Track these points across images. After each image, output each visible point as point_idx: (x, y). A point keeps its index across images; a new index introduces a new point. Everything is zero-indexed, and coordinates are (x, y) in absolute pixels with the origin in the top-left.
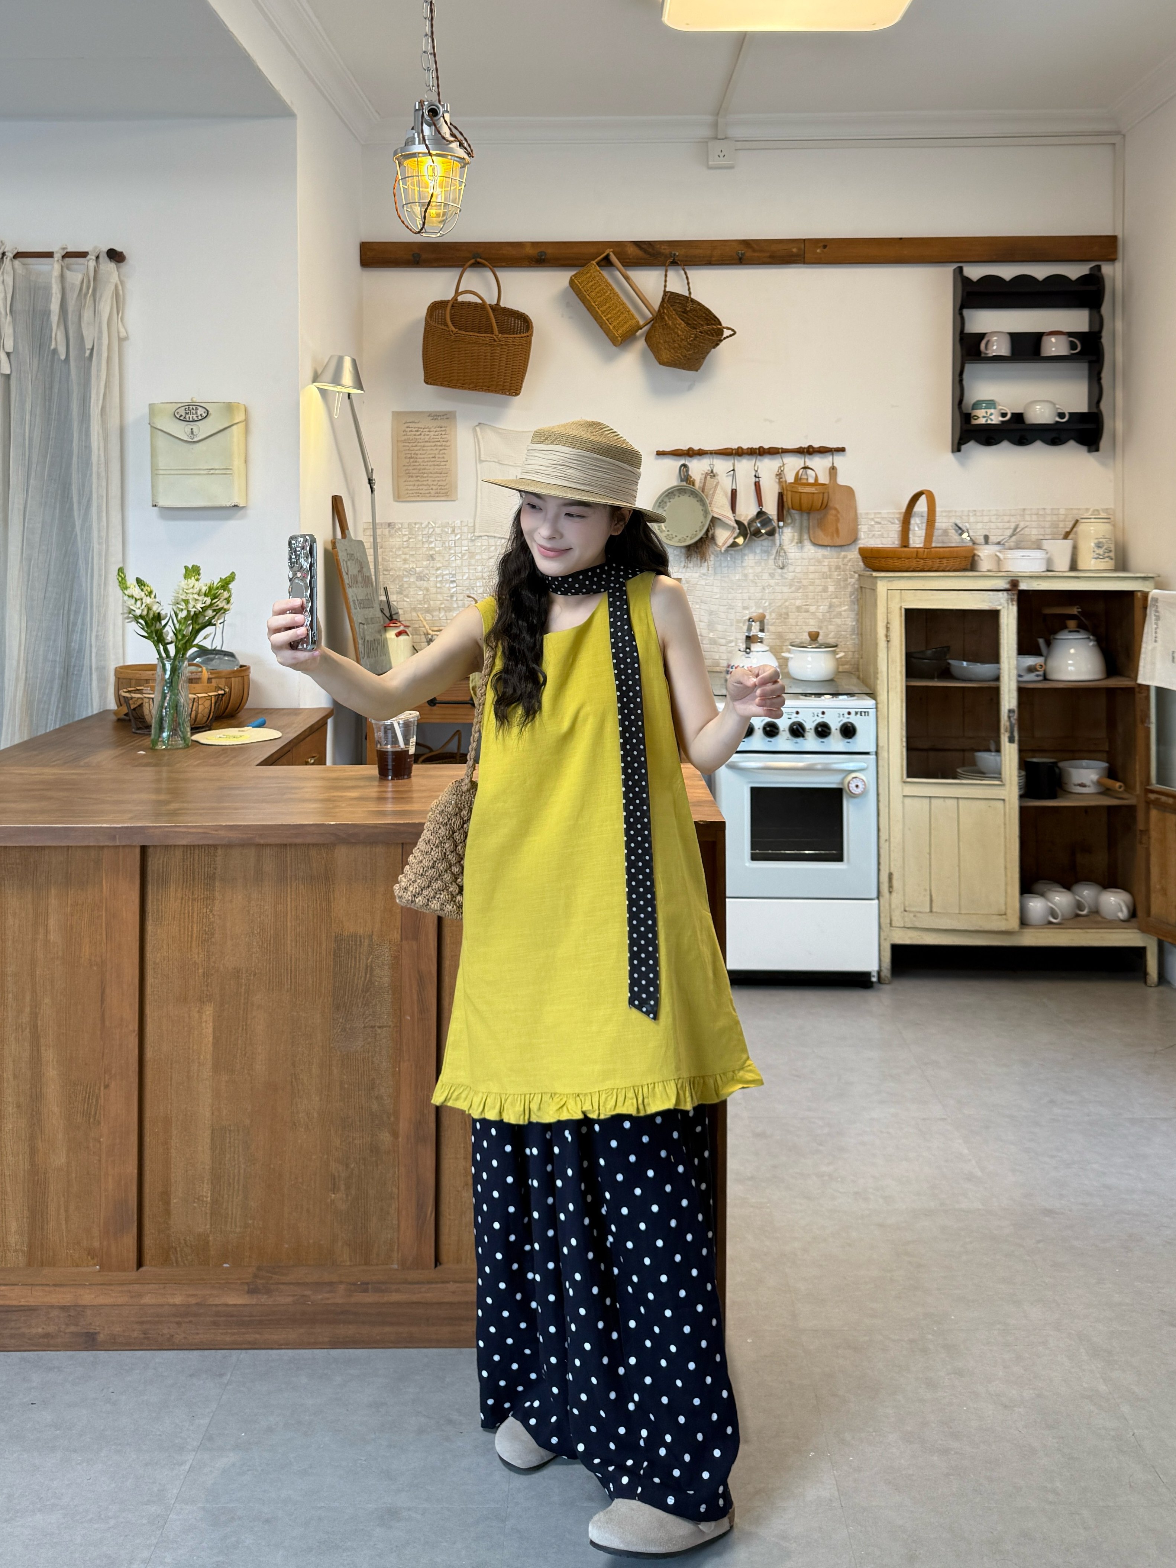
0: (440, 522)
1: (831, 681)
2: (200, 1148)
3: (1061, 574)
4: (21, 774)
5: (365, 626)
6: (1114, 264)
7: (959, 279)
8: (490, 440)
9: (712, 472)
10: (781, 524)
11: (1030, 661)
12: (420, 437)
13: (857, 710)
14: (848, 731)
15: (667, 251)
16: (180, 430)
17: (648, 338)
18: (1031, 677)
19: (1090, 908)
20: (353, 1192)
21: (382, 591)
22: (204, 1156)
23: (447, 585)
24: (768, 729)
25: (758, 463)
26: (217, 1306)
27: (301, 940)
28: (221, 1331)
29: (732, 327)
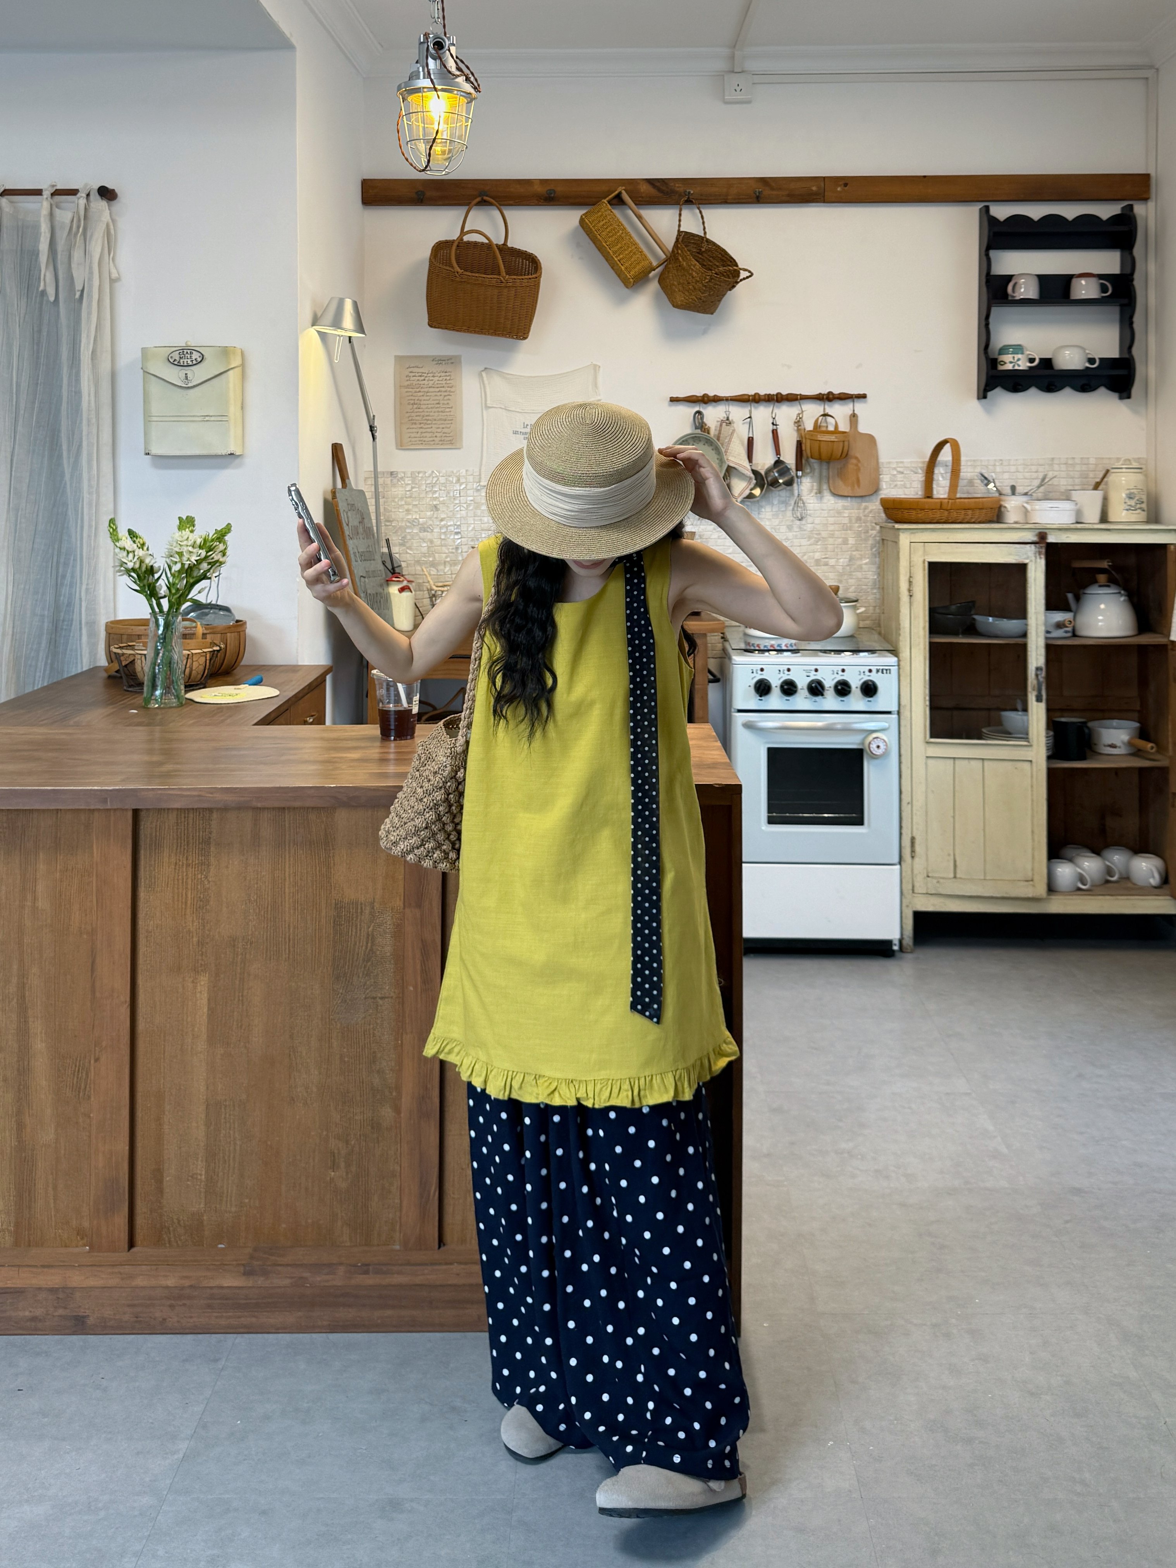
0: (444, 471)
1: (852, 636)
2: (194, 1124)
3: (1090, 526)
4: (7, 734)
5: (366, 579)
6: (1146, 204)
7: (985, 219)
8: (497, 386)
9: (728, 419)
10: (800, 473)
11: (1059, 616)
12: (423, 382)
13: (878, 667)
14: (869, 689)
15: (681, 190)
16: (174, 375)
17: (662, 280)
18: (1060, 633)
19: (1120, 874)
20: (354, 1169)
21: (384, 543)
22: (199, 1132)
23: (452, 537)
24: (786, 687)
25: (776, 410)
26: (211, 1288)
27: (299, 908)
28: (215, 1314)
29: (749, 269)
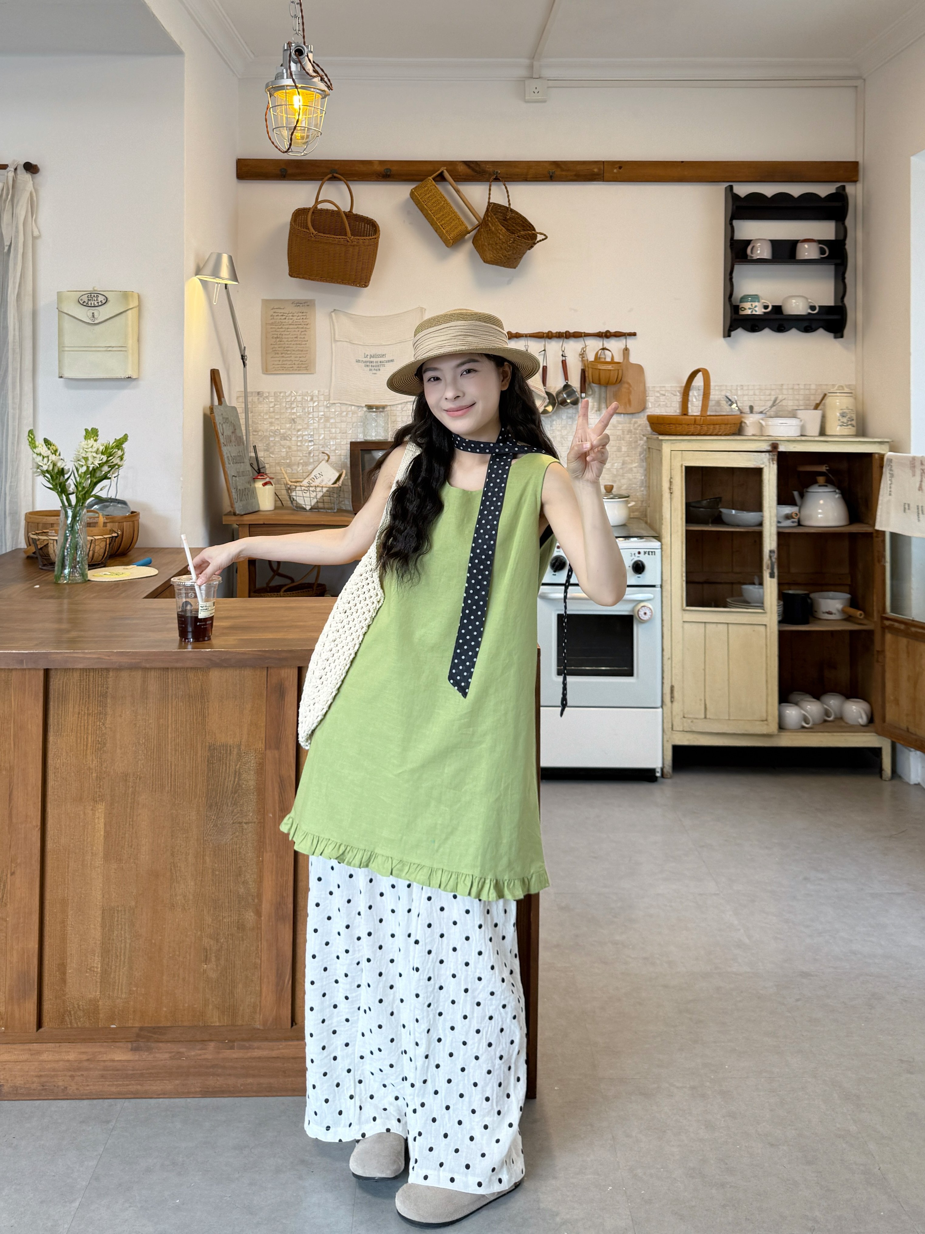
0: (301, 392)
1: (624, 525)
2: (92, 926)
3: (812, 439)
5: (237, 479)
6: (856, 185)
7: (730, 196)
8: (343, 324)
10: (583, 395)
11: (788, 510)
12: (284, 321)
13: (645, 550)
14: (639, 568)
15: (491, 170)
16: (83, 313)
17: (475, 241)
18: (788, 523)
19: (835, 714)
20: (222, 962)
21: (252, 449)
22: (96, 933)
23: (307, 444)
25: (565, 345)
26: (104, 1061)
27: (180, 750)
28: (107, 1083)
29: (545, 233)
